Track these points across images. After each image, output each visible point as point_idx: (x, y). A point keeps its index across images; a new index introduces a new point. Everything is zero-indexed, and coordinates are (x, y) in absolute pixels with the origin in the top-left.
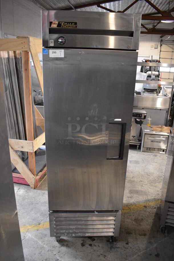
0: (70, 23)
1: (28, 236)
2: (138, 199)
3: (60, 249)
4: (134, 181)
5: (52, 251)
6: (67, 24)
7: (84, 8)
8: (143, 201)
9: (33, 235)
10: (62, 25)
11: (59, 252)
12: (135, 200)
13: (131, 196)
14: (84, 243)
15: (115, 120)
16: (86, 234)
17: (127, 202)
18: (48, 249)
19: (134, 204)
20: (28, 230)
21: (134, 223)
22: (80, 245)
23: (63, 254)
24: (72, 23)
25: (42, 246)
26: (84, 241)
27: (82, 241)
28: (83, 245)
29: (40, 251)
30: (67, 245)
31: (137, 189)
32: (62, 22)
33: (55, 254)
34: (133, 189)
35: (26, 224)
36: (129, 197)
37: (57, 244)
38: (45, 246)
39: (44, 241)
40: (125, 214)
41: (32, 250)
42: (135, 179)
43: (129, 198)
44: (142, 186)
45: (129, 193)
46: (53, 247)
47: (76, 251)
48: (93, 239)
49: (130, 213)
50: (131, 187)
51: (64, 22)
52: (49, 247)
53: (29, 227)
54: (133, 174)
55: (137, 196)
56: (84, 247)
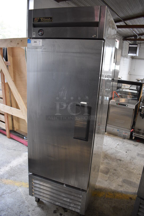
0: (47, 18)
1: (19, 190)
2: (127, 190)
3: (35, 208)
4: (132, 173)
5: (29, 207)
6: (45, 19)
7: (132, 20)
8: (131, 193)
9: (22, 191)
10: (41, 20)
11: (33, 210)
12: (124, 189)
13: (123, 185)
14: (57, 211)
15: (81, 103)
16: (56, 203)
17: (115, 189)
18: (26, 205)
19: (121, 193)
20: (22, 185)
21: (111, 209)
22: (53, 211)
23: (35, 213)
24: (48, 18)
25: (24, 201)
26: (57, 209)
27: (56, 208)
28: (55, 212)
29: (21, 204)
30: (43, 207)
31: (132, 180)
32: (41, 18)
33: (29, 210)
34: (128, 179)
35: (23, 181)
36: (120, 185)
37: (35, 203)
38: (26, 201)
39: (27, 198)
40: (107, 199)
41: (15, 201)
42: (135, 171)
43: (119, 187)
44: (138, 179)
45: (122, 182)
46: (31, 205)
47: (47, 215)
48: (66, 211)
49: (112, 200)
50: (126, 177)
51: (43, 18)
52: (29, 203)
53: (24, 184)
54: (135, 166)
55: (128, 186)
56: (55, 214)
